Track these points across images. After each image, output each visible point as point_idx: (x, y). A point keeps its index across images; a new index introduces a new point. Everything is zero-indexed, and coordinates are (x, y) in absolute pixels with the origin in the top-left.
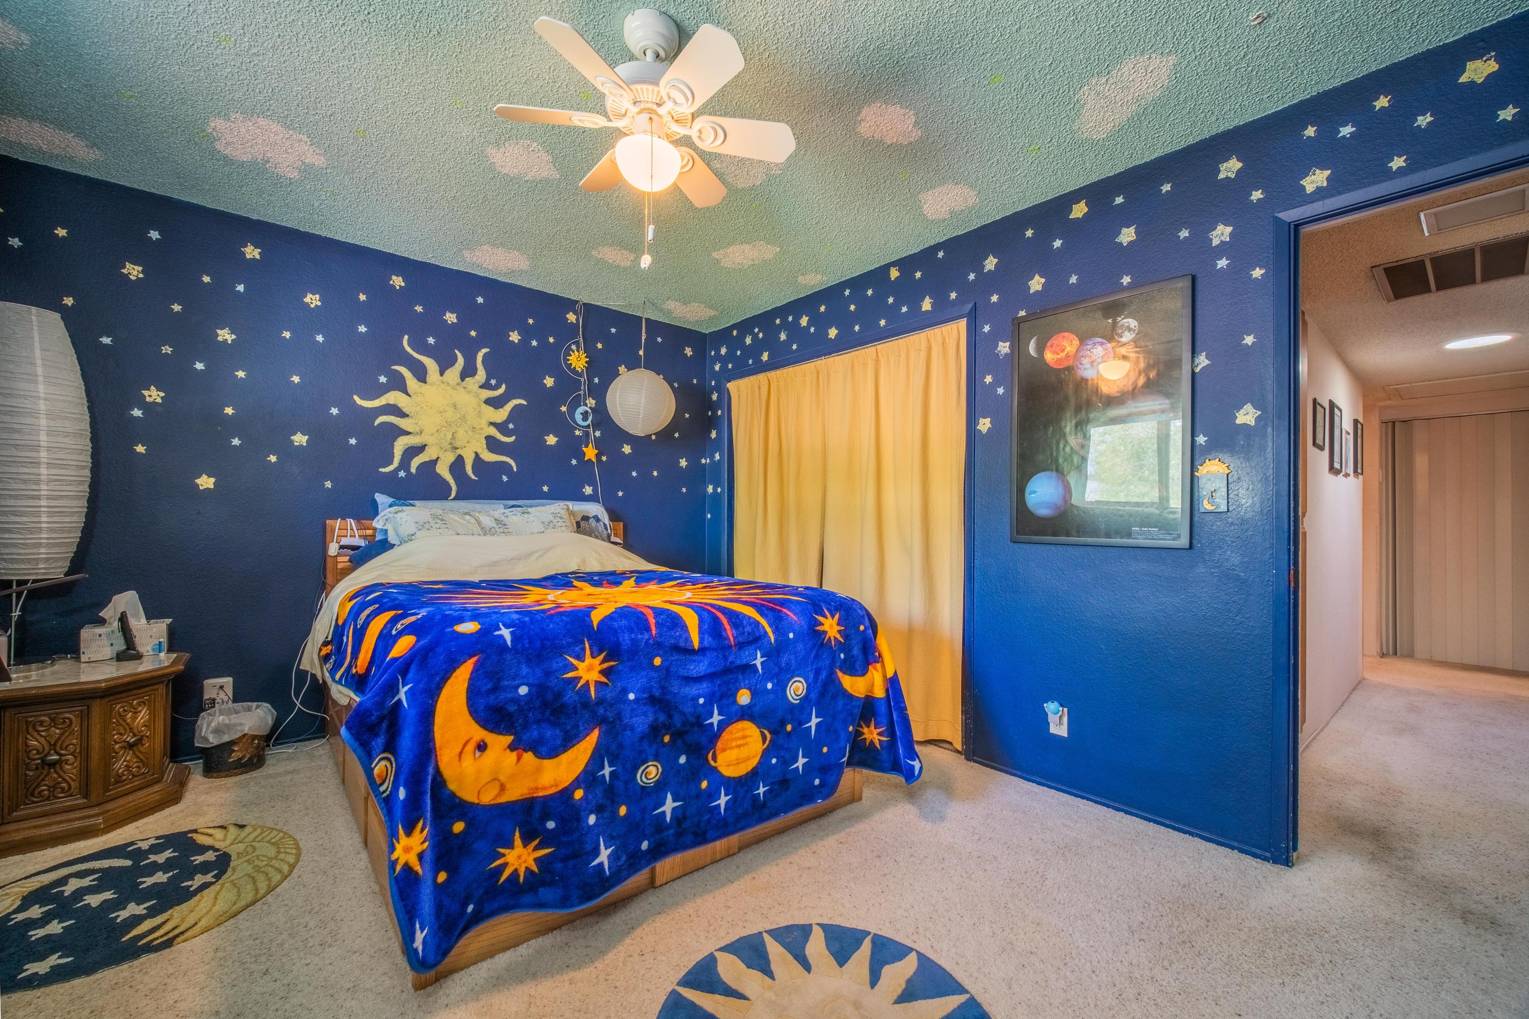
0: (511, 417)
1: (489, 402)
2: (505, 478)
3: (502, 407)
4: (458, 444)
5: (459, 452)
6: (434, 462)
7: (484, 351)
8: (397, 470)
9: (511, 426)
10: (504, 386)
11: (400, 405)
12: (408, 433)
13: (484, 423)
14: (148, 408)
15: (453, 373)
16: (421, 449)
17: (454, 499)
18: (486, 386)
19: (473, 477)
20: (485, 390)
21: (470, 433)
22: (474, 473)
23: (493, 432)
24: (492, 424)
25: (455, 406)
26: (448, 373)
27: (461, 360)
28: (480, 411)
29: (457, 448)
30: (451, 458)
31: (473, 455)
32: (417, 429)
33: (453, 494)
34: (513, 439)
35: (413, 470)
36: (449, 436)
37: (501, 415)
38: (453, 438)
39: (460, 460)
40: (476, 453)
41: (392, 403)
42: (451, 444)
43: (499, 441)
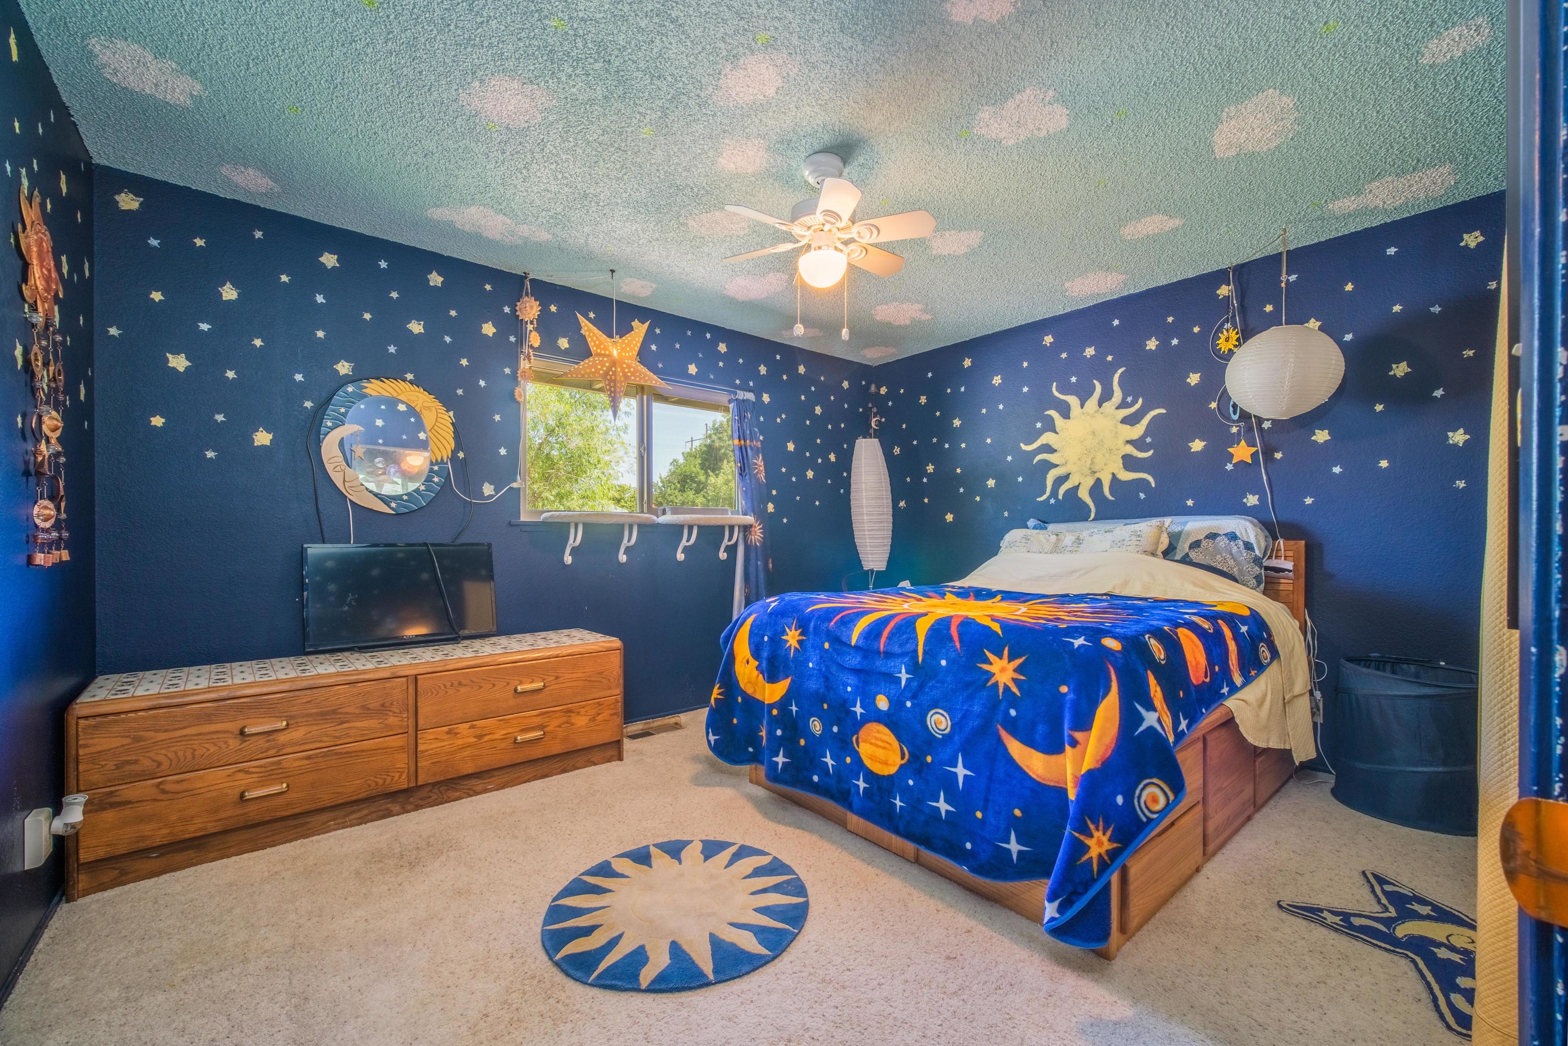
0: (1147, 433)
1: (1125, 421)
2: (1142, 496)
3: (1138, 422)
4: (1096, 468)
5: (1097, 475)
6: (1076, 488)
7: (1120, 371)
8: (1049, 498)
9: (1149, 440)
10: (1140, 401)
11: (1050, 444)
12: (1056, 466)
13: (1121, 442)
14: (929, 476)
15: (1092, 402)
16: (1066, 477)
17: (1093, 520)
18: (1123, 405)
19: (1110, 498)
20: (1121, 410)
21: (1107, 455)
22: (1111, 493)
23: (1130, 450)
24: (1128, 442)
25: (1093, 433)
26: (1087, 404)
27: (1098, 388)
28: (1116, 433)
29: (1095, 472)
30: (1090, 482)
31: (1110, 477)
32: (1064, 461)
33: (1093, 516)
34: (1150, 453)
35: (1060, 497)
36: (1089, 462)
37: (1137, 431)
38: (1093, 463)
39: (1098, 482)
40: (1113, 474)
41: (1045, 443)
42: (1090, 469)
43: (1136, 458)
